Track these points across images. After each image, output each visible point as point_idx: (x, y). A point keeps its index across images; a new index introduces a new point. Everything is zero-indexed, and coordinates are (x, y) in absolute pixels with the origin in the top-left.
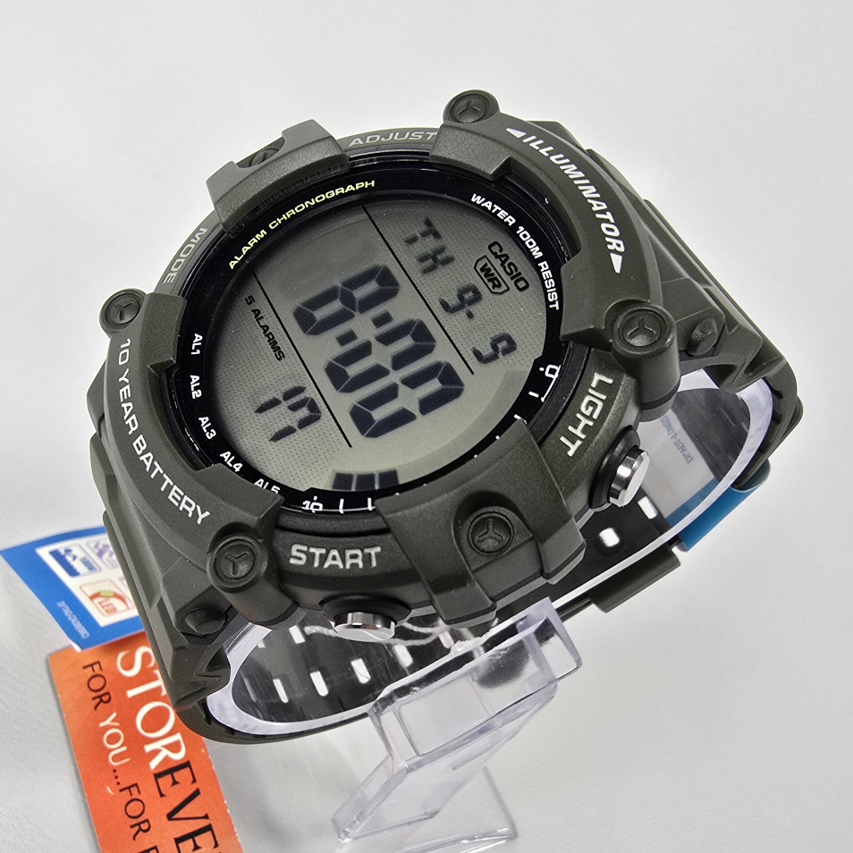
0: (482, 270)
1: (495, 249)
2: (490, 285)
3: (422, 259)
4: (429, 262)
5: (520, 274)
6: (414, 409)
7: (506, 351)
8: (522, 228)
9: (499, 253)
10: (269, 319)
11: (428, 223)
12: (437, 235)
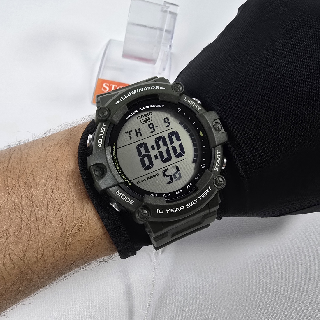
0: (144, 122)
1: (139, 118)
2: (149, 121)
3: (137, 136)
4: (139, 134)
5: (148, 114)
6: (179, 143)
7: (168, 120)
8: (140, 109)
9: (140, 117)
10: (146, 177)
11: (126, 133)
12: (131, 131)
